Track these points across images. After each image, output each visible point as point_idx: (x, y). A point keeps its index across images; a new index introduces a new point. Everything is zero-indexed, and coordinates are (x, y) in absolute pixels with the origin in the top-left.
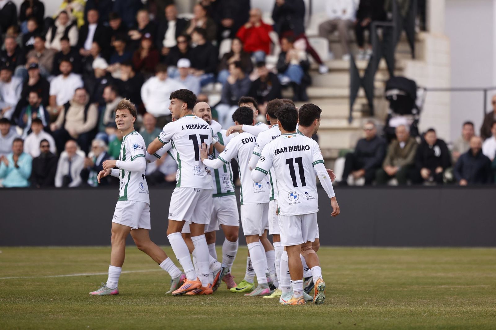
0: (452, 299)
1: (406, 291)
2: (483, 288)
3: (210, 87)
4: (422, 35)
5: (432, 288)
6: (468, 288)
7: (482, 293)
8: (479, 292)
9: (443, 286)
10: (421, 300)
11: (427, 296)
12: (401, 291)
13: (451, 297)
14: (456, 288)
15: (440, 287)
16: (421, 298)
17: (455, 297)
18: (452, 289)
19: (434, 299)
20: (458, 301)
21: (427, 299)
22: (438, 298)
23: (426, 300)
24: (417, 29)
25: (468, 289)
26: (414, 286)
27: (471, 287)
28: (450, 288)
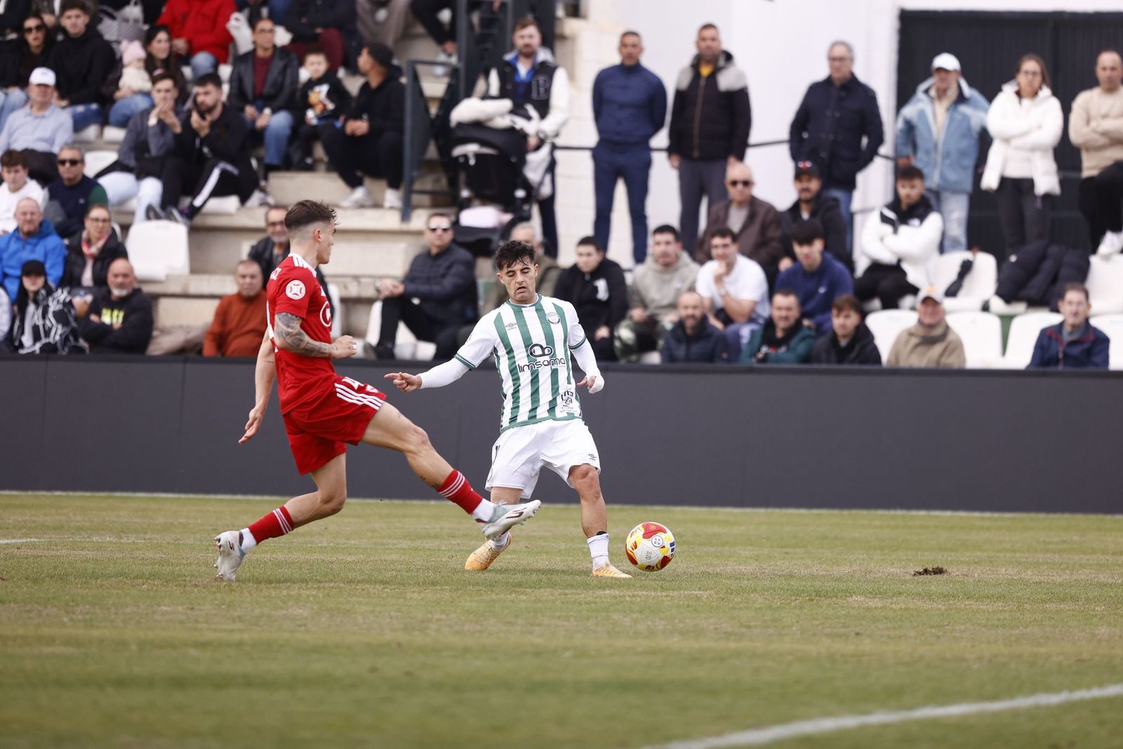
0: (628, 621)
1: (524, 601)
2: (698, 598)
3: (91, 132)
4: (571, 26)
5: (583, 595)
6: (665, 597)
7: (696, 610)
8: (688, 606)
9: (607, 592)
10: (558, 622)
11: (571, 613)
12: (512, 601)
13: (625, 617)
14: (637, 596)
15: (600, 592)
16: (559, 618)
17: (634, 616)
18: (628, 599)
19: (587, 620)
20: (641, 627)
21: (572, 619)
22: (596, 617)
23: (568, 621)
24: (560, 12)
25: (665, 599)
26: (542, 590)
27: (671, 593)
28: (624, 596)
